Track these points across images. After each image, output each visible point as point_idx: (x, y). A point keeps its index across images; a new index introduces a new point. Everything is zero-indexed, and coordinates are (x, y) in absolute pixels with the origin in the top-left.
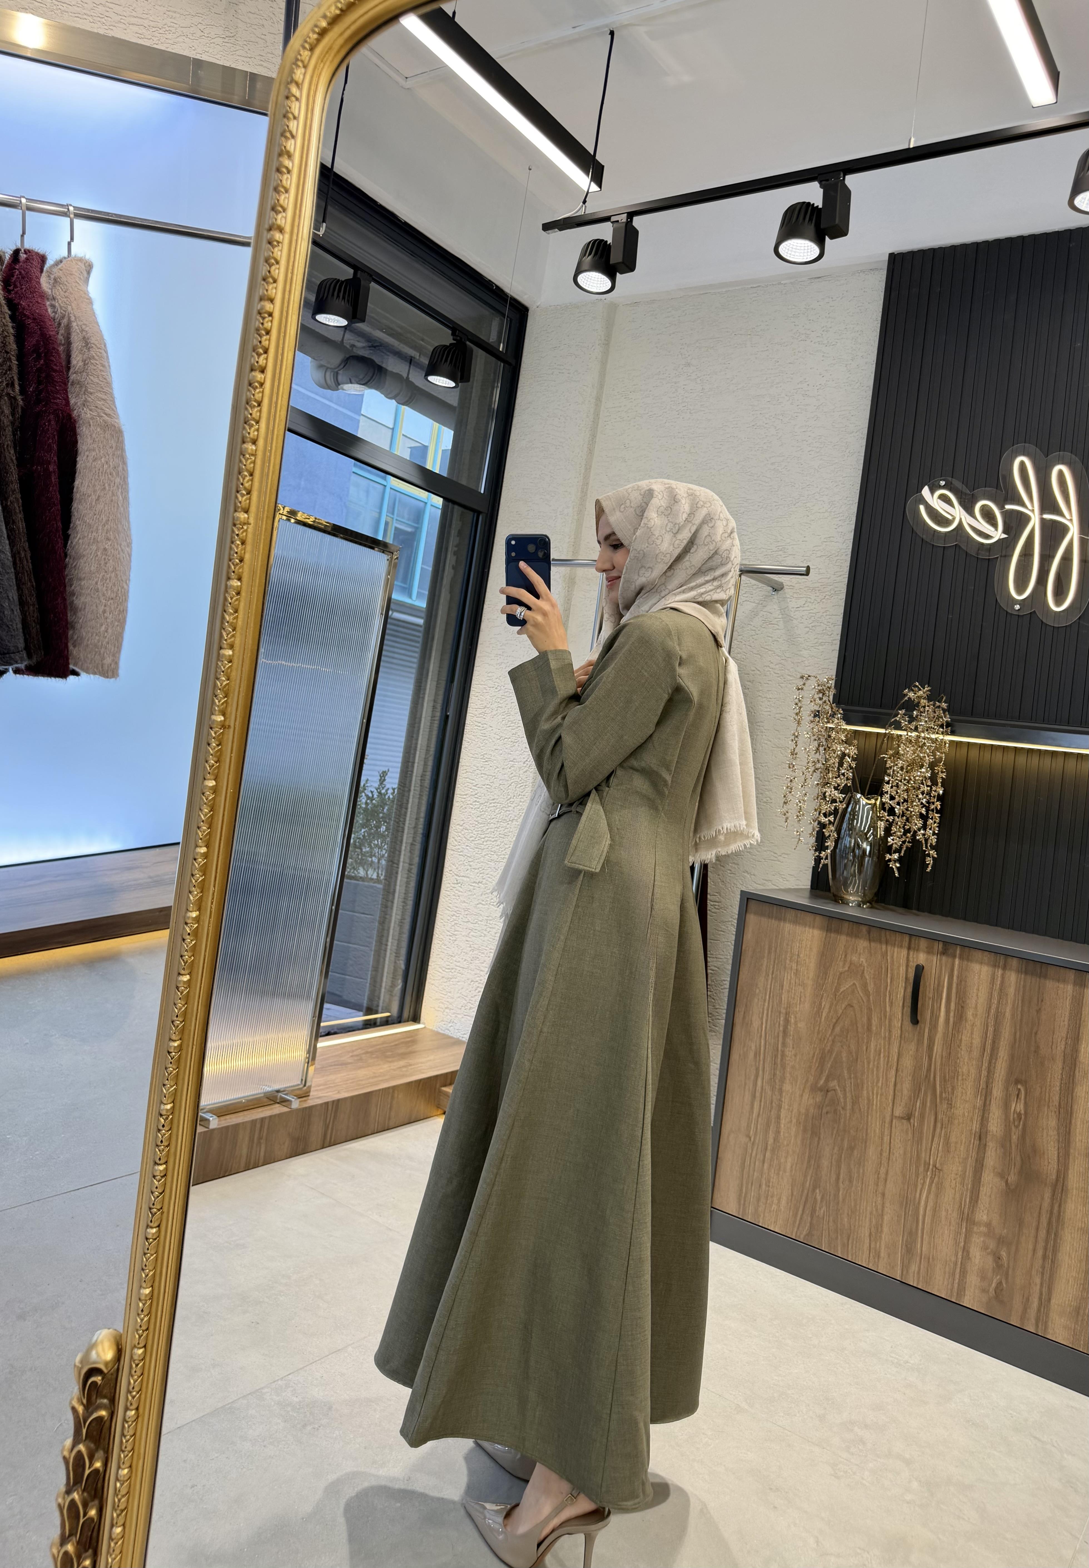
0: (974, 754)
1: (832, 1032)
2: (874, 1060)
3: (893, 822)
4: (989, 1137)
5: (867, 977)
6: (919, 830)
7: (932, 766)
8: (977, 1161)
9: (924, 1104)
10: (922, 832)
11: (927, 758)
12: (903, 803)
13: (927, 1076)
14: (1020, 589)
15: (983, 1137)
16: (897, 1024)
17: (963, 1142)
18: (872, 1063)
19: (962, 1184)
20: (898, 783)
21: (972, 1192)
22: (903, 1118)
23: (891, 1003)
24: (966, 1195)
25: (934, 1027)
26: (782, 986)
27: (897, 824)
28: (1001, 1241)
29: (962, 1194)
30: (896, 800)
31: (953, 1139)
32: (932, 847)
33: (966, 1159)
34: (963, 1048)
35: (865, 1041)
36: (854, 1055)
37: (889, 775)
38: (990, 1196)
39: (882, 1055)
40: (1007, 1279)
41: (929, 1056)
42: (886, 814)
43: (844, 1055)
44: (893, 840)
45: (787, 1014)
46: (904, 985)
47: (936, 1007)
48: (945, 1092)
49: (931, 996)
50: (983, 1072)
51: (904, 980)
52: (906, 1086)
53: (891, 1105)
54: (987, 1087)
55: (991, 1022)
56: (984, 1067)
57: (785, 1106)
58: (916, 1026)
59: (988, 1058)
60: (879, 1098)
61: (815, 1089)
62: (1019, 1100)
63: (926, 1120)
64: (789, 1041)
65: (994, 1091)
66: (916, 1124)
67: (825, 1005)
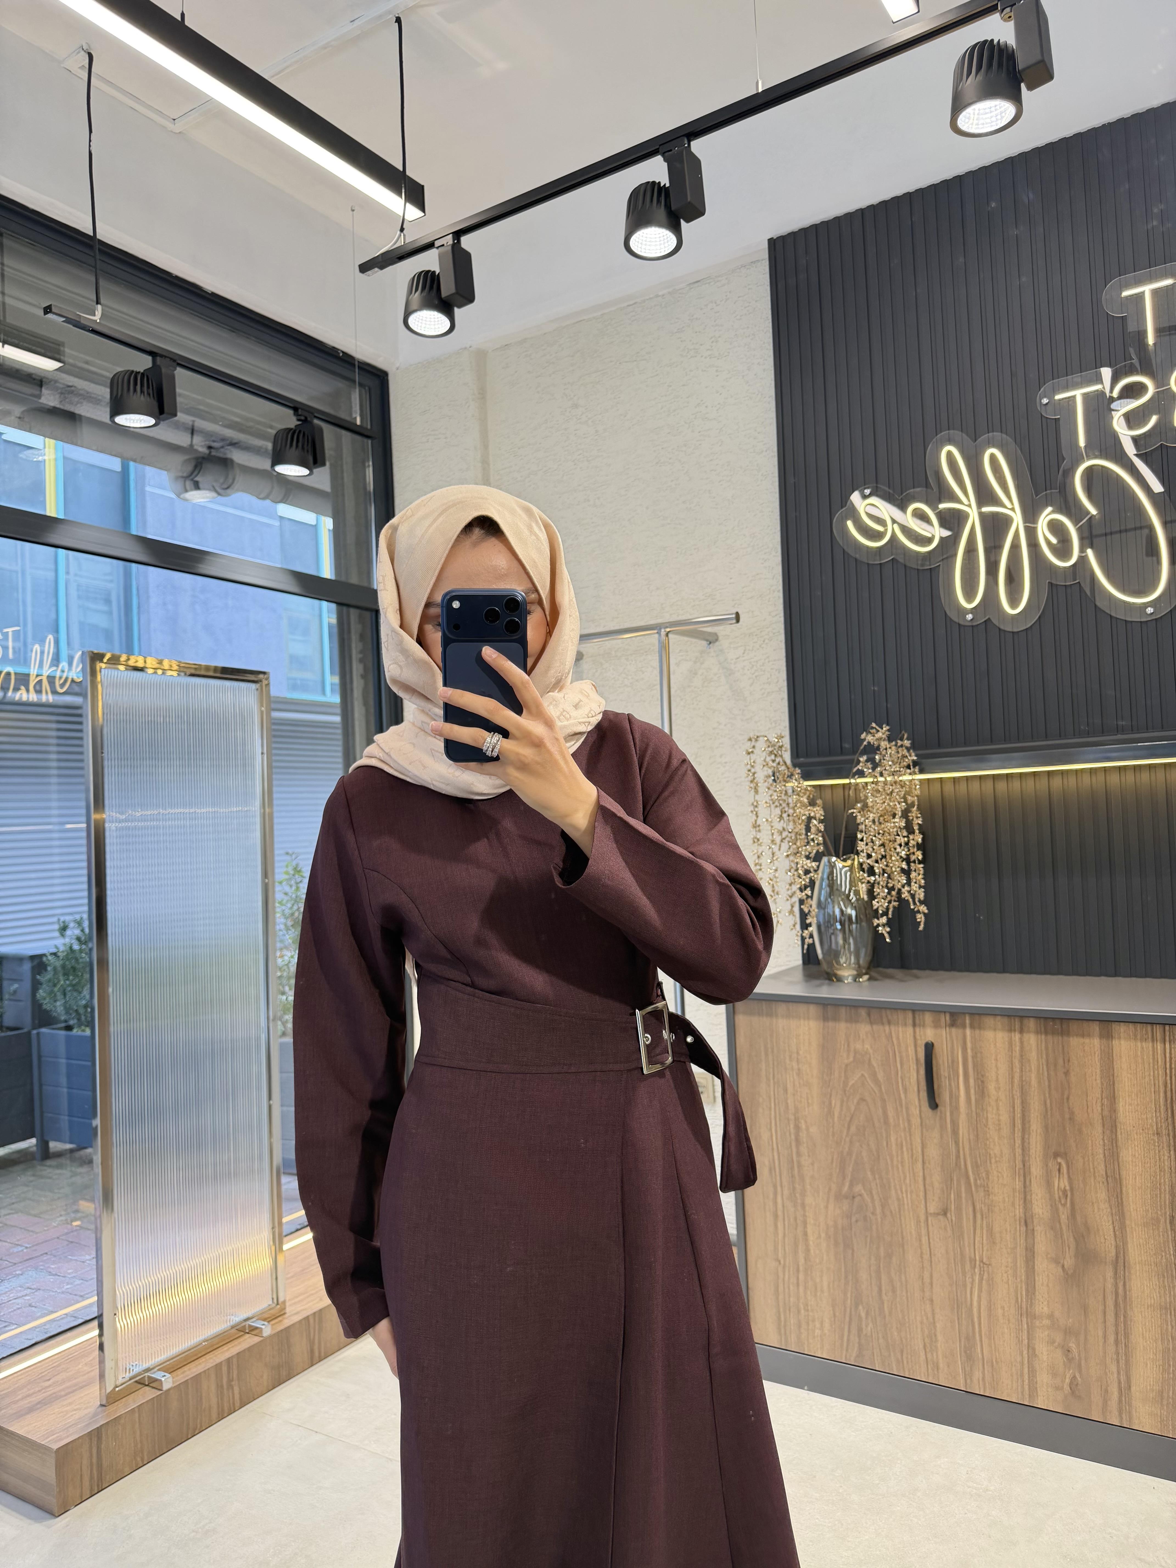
0: (949, 788)
1: (847, 1133)
2: (897, 1157)
3: (874, 883)
4: (1036, 1221)
5: (875, 1065)
6: (903, 886)
7: (905, 814)
8: (1026, 1249)
9: (958, 1196)
10: (907, 888)
11: (898, 806)
12: (881, 859)
13: (957, 1164)
14: (970, 596)
15: (1028, 1221)
16: (915, 1111)
17: (1008, 1230)
18: (895, 1159)
19: (1015, 1275)
20: (872, 839)
21: (1027, 1284)
22: (938, 1214)
23: (905, 1090)
24: (1021, 1288)
25: (955, 1109)
26: (786, 1090)
27: (879, 883)
28: (1068, 1332)
29: (1017, 1287)
30: (873, 858)
31: (996, 1229)
32: (921, 902)
33: (1015, 1248)
34: (991, 1127)
35: (884, 1135)
36: (875, 1153)
37: (861, 832)
38: (1048, 1286)
39: (905, 1149)
40: (1080, 1372)
41: (956, 1142)
42: (866, 875)
43: (864, 1154)
44: (878, 902)
45: (797, 1119)
46: (915, 1067)
47: (953, 1086)
48: (980, 1180)
49: (947, 1075)
50: (1017, 1150)
51: (915, 1062)
52: (936, 1179)
53: (923, 1202)
54: (1024, 1166)
55: (1017, 1094)
56: (1017, 1145)
57: (810, 1221)
58: (935, 1111)
59: (1020, 1134)
60: (909, 1196)
61: (839, 1197)
62: (1061, 1176)
63: (964, 1213)
64: (804, 1149)
65: (1033, 1170)
66: (954, 1218)
67: (836, 1103)
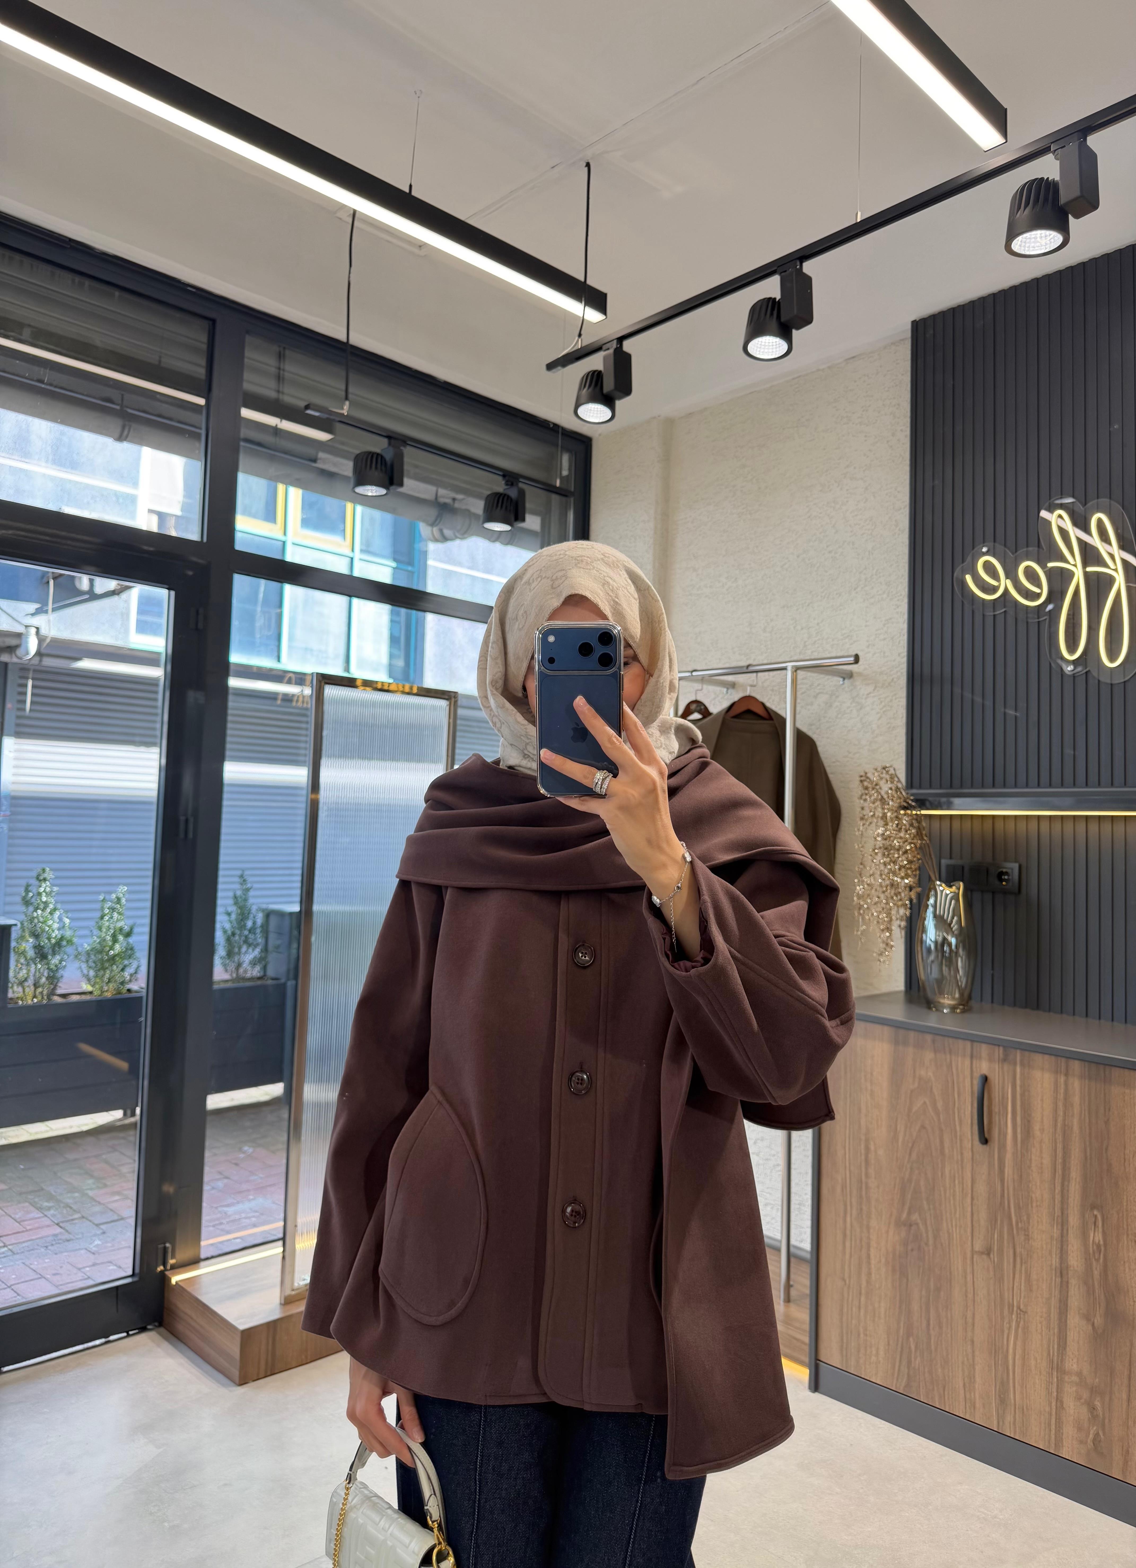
1: (909, 1158)
2: (950, 1187)
4: (1070, 1274)
5: (937, 1094)
8: (1060, 1301)
9: (1001, 1236)
13: (1002, 1203)
15: (1063, 1273)
16: (967, 1144)
17: (1044, 1280)
18: (948, 1191)
19: (1048, 1327)
21: (1059, 1338)
22: (982, 1253)
23: (960, 1121)
24: (1053, 1338)
25: (1002, 1147)
28: (1094, 1390)
29: (1049, 1340)
31: (1034, 1276)
33: (1050, 1299)
34: (1034, 1169)
35: (939, 1166)
36: (931, 1183)
38: (1078, 1342)
39: (953, 1181)
40: (1103, 1430)
41: (1001, 1179)
43: (922, 1183)
45: (867, 1140)
46: (970, 1100)
47: (1002, 1123)
48: (1021, 1222)
49: (997, 1110)
50: (1056, 1196)
51: (970, 1094)
52: (983, 1216)
53: (970, 1238)
54: (1062, 1213)
55: (1060, 1138)
56: (1057, 1191)
57: (873, 1244)
58: (985, 1146)
59: (1060, 1181)
60: (958, 1231)
61: (899, 1224)
62: (1097, 1229)
63: (1005, 1254)
64: (871, 1171)
65: (1071, 1219)
66: (996, 1260)
67: (901, 1127)
